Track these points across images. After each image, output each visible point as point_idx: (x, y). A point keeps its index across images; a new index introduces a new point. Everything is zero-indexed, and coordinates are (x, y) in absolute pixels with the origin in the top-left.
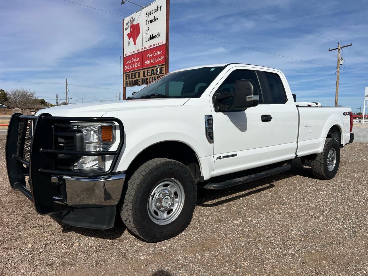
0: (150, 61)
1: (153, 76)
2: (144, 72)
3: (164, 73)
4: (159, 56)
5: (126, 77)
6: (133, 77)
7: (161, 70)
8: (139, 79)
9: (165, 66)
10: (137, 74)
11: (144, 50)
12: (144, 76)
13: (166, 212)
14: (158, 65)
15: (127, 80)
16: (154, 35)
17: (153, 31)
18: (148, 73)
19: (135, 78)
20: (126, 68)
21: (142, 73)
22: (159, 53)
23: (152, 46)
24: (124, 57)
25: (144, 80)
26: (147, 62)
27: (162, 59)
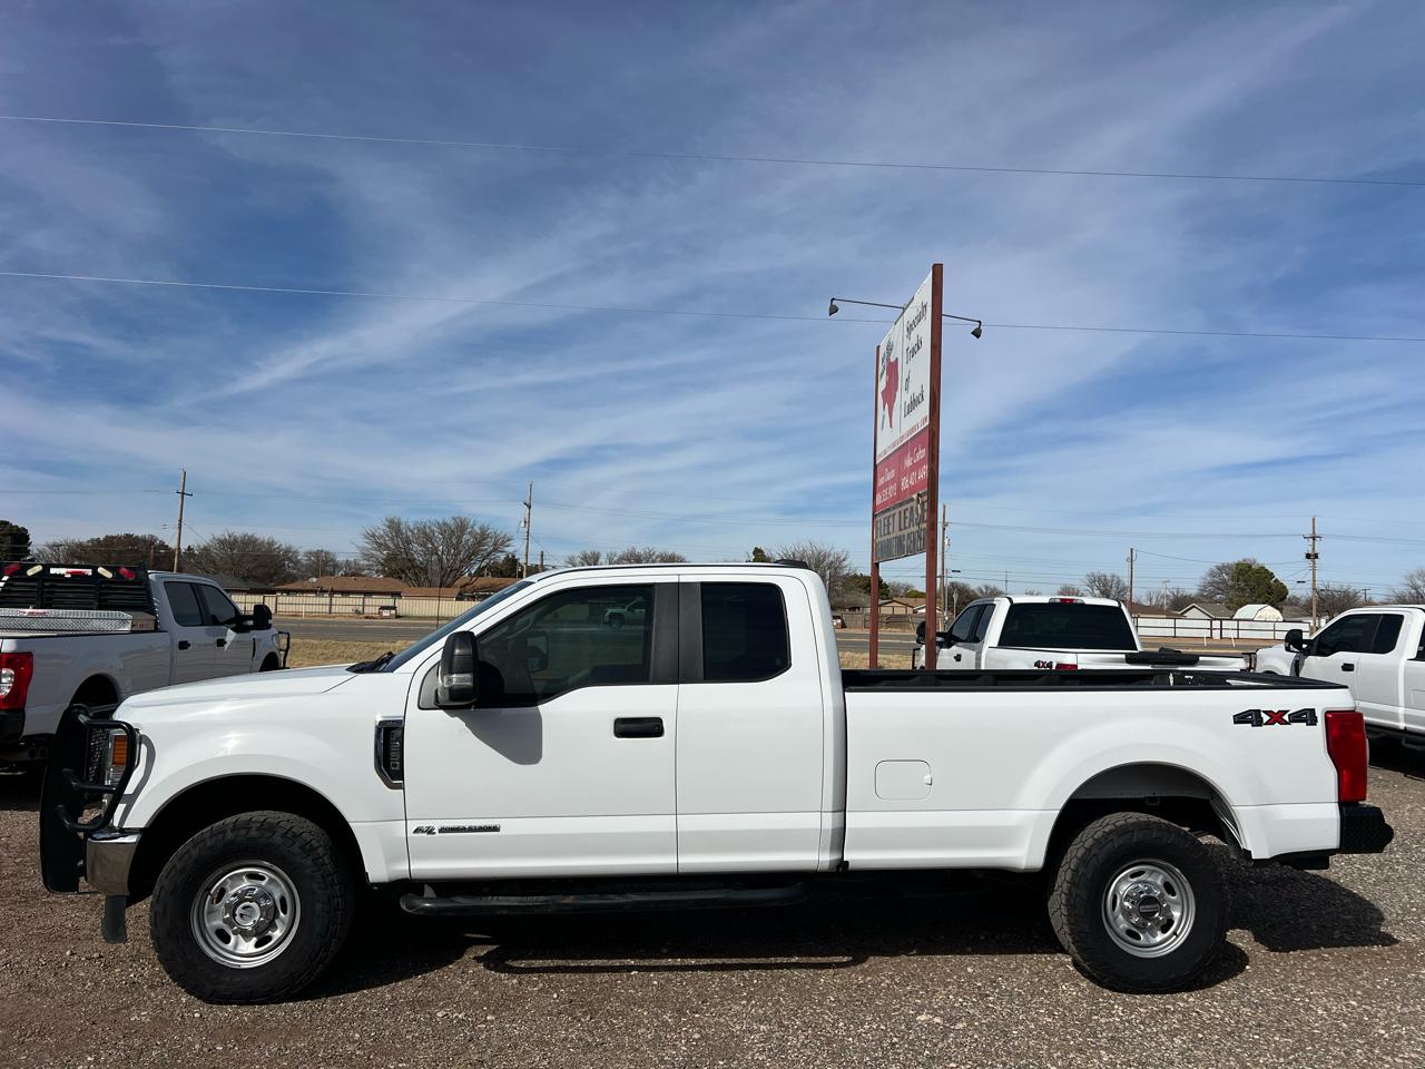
0: (909, 481)
1: (912, 529)
2: (900, 512)
3: (925, 522)
4: (921, 463)
5: (877, 529)
6: (886, 532)
7: (923, 511)
8: (894, 538)
9: (928, 498)
10: (891, 520)
11: (901, 443)
12: (900, 530)
13: (254, 939)
14: (918, 495)
15: (877, 541)
16: (915, 398)
17: (915, 389)
18: (905, 518)
19: (889, 533)
20: (878, 502)
21: (897, 517)
22: (922, 453)
23: (913, 429)
24: (875, 466)
25: (900, 540)
26: (906, 483)
27: (923, 473)
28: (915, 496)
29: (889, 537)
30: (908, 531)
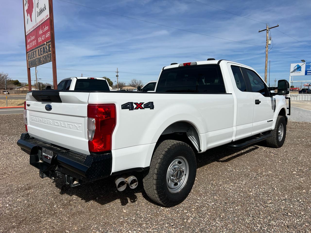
0: (42, 38)
1: (44, 55)
2: (38, 50)
3: (51, 51)
4: (47, 31)
5: (29, 57)
6: (33, 57)
7: (49, 48)
8: (36, 59)
9: (50, 43)
10: (35, 53)
11: (37, 26)
12: (39, 55)
14: (47, 42)
15: (29, 61)
16: (42, 9)
17: (41, 6)
18: (41, 51)
19: (34, 57)
20: (28, 48)
21: (37, 52)
22: (47, 28)
23: (41, 21)
24: (26, 36)
25: (39, 59)
26: (40, 40)
27: (48, 35)
28: (45, 43)
29: (34, 59)
30: (43, 55)
